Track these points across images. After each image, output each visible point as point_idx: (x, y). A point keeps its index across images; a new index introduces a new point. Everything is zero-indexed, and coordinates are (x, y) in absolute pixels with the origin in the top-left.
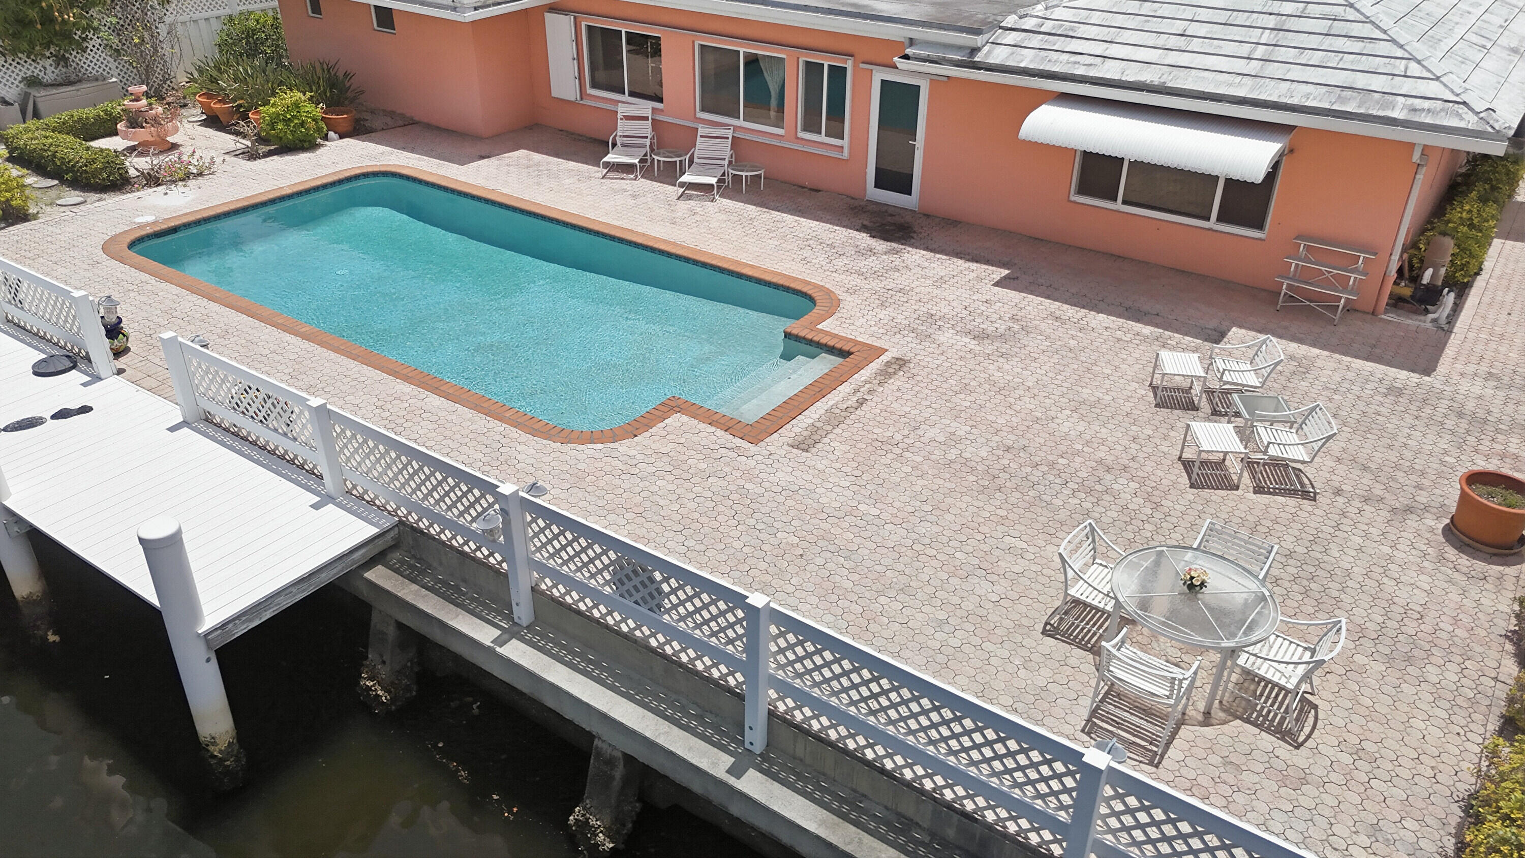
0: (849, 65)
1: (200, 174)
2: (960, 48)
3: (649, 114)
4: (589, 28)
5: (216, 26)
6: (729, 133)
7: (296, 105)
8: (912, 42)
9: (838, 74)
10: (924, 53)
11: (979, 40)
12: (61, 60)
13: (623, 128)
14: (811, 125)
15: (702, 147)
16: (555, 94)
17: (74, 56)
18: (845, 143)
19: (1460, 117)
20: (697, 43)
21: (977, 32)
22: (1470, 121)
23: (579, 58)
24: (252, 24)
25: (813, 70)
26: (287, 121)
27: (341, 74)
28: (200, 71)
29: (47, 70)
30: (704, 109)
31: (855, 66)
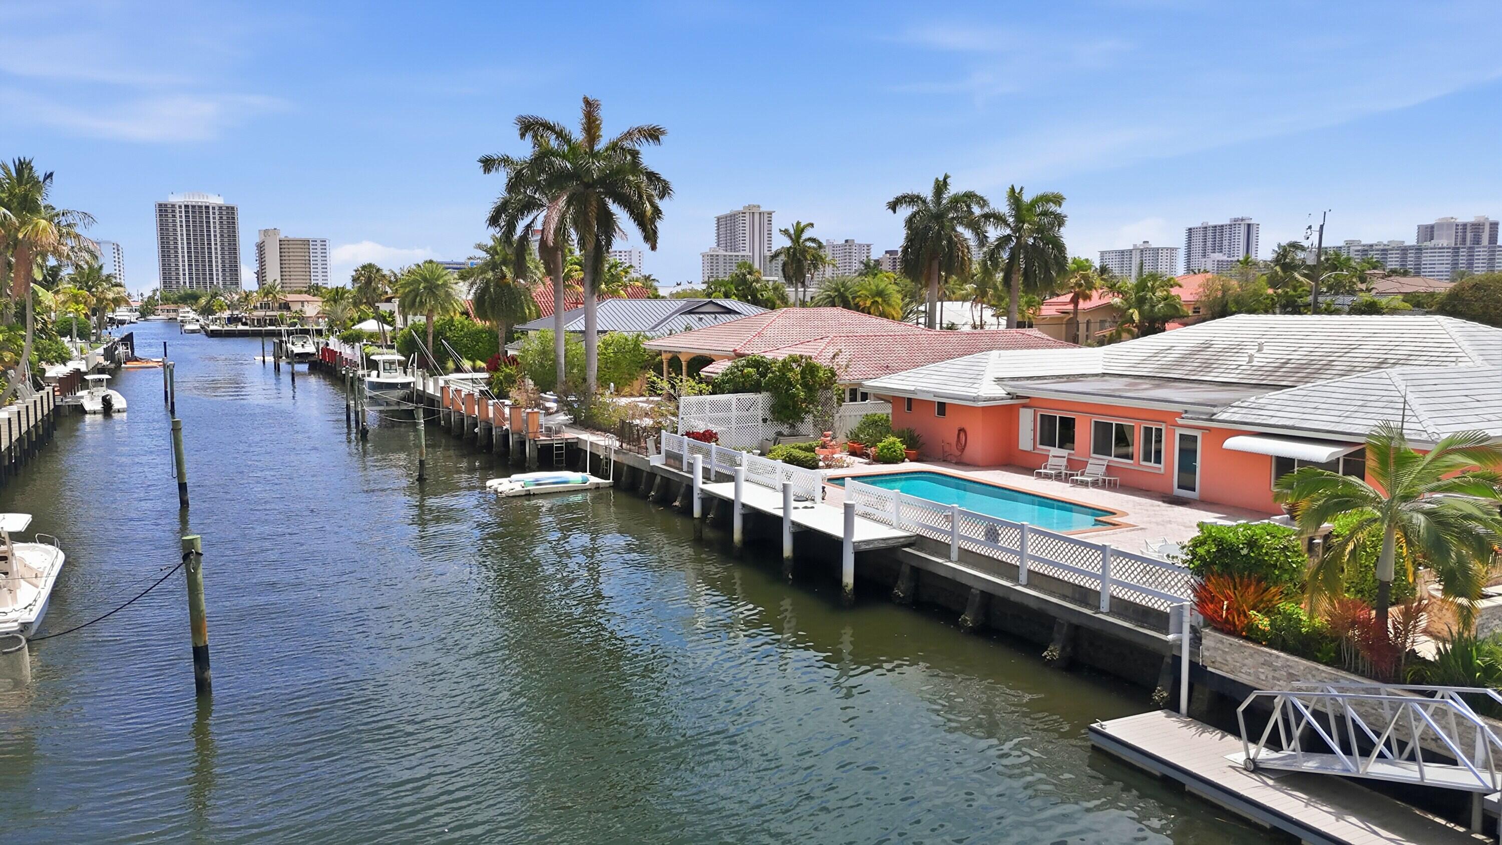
0: (1163, 427)
1: (848, 467)
2: (1207, 414)
3: (1066, 455)
4: (1042, 415)
5: (859, 419)
6: (1106, 463)
7: (894, 443)
8: (1186, 412)
9: (1159, 431)
10: (1190, 416)
11: (1215, 410)
12: (792, 426)
13: (1051, 461)
14: (1147, 458)
15: (1089, 468)
16: (1021, 448)
17: (798, 425)
18: (1162, 466)
19: (1420, 435)
20: (1093, 420)
21: (1215, 406)
22: (1424, 436)
23: (1035, 430)
24: (876, 418)
25: (1148, 430)
26: (889, 449)
27: (916, 435)
28: (851, 433)
29: (785, 429)
30: (1094, 453)
31: (1167, 428)
